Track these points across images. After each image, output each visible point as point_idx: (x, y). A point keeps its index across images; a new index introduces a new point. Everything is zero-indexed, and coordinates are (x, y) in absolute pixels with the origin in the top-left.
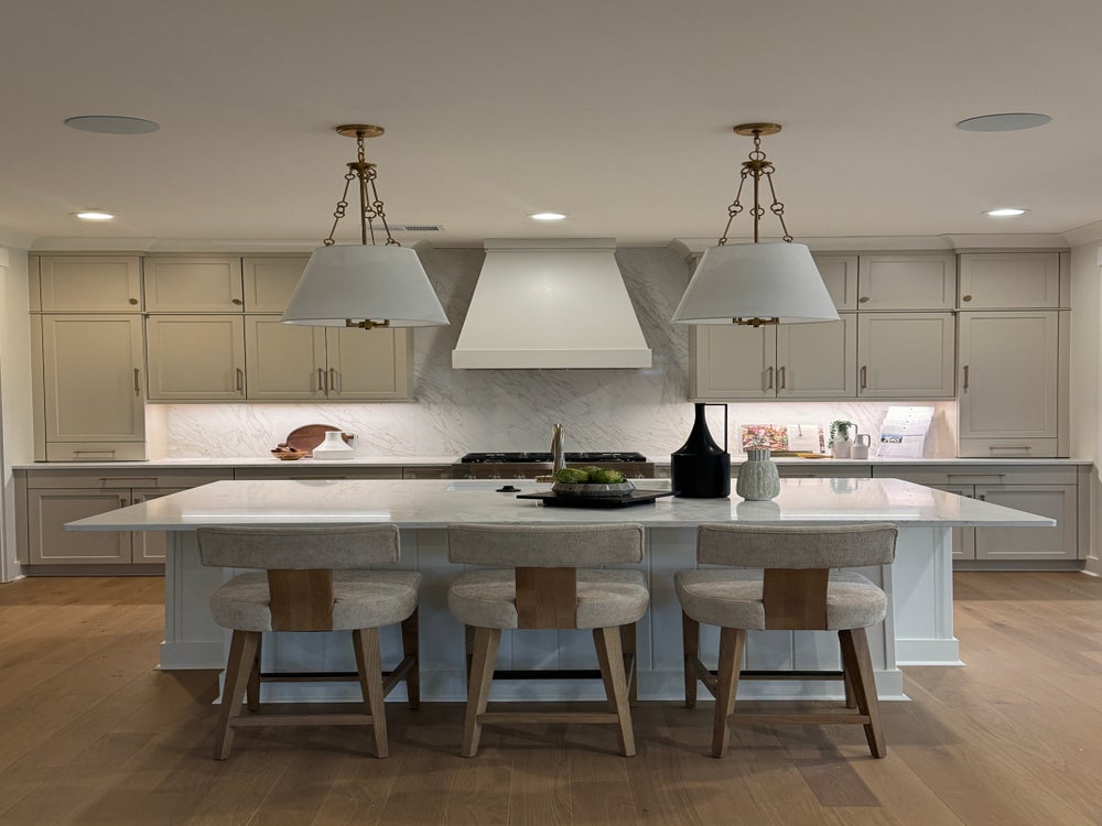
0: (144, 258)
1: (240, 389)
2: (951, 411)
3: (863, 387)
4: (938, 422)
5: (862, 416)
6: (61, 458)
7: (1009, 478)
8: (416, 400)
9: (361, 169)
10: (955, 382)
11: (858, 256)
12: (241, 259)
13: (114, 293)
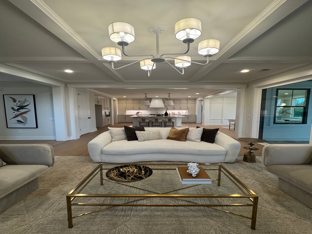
0: (126, 99)
1: (133, 109)
2: (187, 111)
3: (180, 109)
4: (186, 112)
5: (181, 111)
6: (120, 114)
7: (191, 116)
8: (146, 110)
9: (146, 96)
10: (188, 109)
11: (180, 99)
12: (134, 99)
13: (124, 102)
